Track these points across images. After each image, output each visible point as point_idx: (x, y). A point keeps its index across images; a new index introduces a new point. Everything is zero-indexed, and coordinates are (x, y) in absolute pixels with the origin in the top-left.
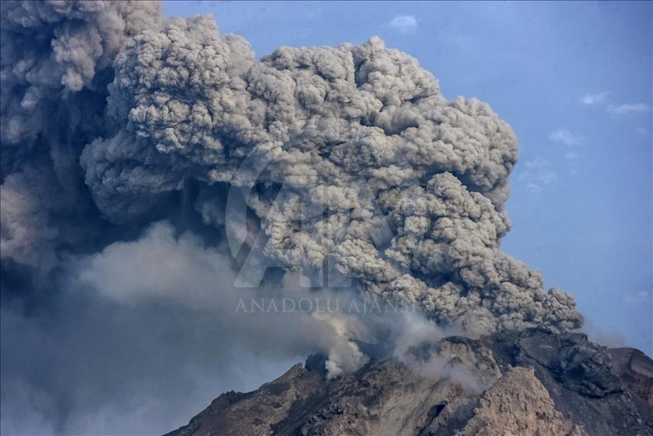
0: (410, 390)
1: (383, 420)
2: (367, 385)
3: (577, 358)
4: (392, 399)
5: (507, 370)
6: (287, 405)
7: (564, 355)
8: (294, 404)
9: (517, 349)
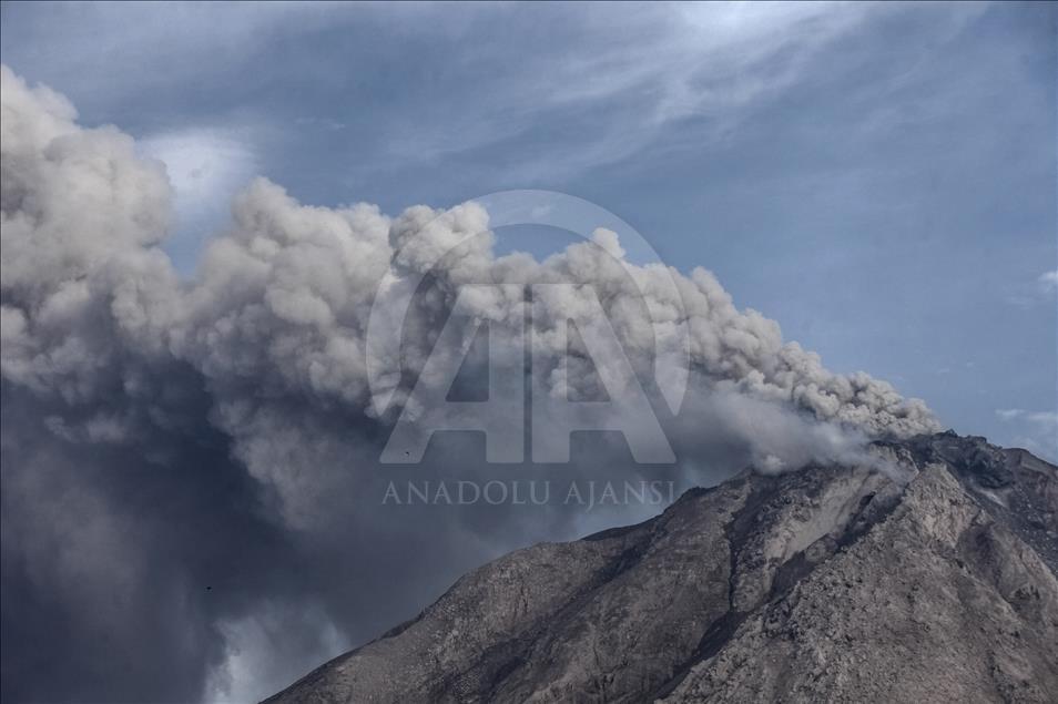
0: (844, 484)
1: (824, 508)
2: (810, 480)
3: (978, 457)
4: (830, 491)
5: (925, 466)
6: (744, 497)
7: (967, 454)
8: (749, 496)
9: (930, 450)
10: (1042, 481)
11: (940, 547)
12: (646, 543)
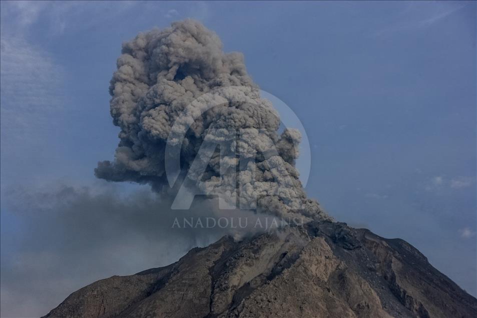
0: (272, 247)
1: (261, 259)
2: (254, 245)
3: (342, 233)
4: (265, 250)
5: (313, 238)
6: (220, 253)
7: (337, 232)
8: (223, 253)
9: (317, 229)
10: (375, 246)
11: (318, 281)
12: (168, 276)
